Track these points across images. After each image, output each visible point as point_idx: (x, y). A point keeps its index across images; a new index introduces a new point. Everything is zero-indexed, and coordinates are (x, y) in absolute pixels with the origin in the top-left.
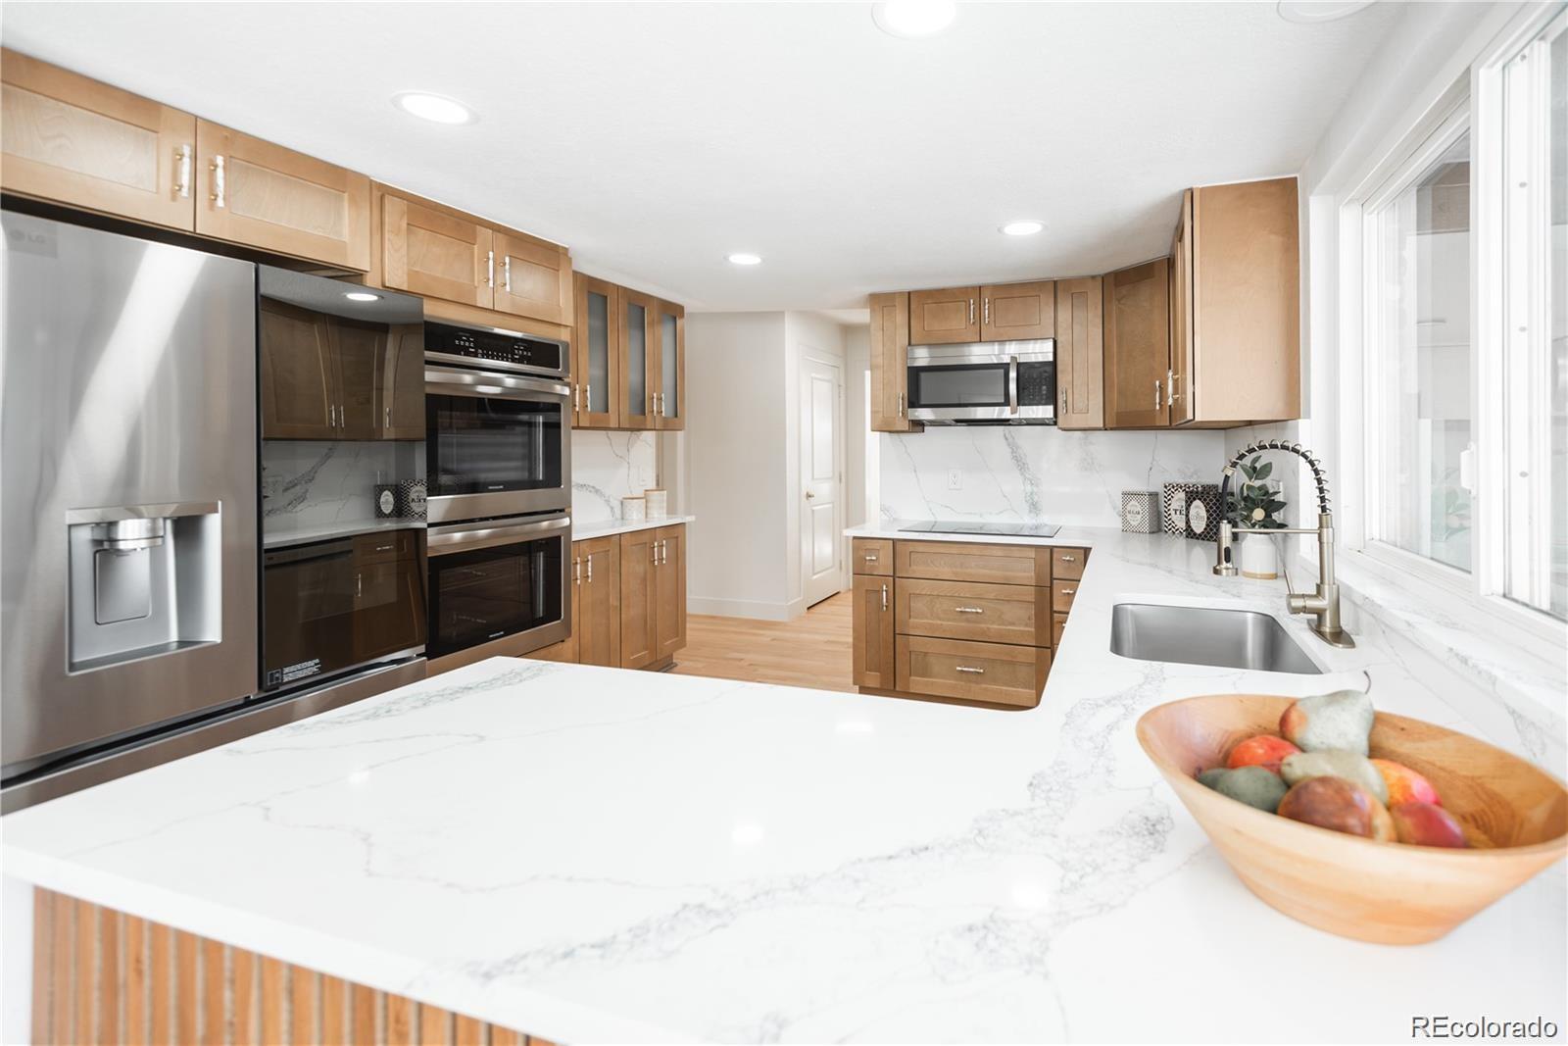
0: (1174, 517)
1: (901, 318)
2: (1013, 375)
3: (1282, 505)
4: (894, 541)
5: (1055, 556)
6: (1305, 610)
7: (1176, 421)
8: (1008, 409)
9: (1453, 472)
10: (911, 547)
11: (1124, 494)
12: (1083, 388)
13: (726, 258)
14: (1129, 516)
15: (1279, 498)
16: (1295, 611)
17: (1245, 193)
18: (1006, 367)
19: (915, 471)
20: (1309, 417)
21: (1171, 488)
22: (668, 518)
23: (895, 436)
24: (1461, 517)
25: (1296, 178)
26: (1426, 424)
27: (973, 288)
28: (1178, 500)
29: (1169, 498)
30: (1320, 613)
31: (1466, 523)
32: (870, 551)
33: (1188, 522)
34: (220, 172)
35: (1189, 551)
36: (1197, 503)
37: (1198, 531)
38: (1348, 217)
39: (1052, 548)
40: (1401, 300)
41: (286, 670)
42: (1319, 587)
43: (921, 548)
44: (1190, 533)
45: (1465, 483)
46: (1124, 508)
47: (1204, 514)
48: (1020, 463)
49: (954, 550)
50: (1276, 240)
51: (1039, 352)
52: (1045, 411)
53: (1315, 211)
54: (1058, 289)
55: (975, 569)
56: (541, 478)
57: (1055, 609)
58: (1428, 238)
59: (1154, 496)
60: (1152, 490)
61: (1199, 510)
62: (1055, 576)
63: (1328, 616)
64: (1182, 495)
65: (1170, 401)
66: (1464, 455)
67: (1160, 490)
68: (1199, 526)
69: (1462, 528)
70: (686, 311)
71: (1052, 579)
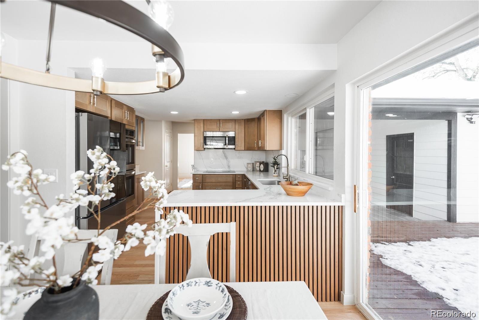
0: (257, 168)
1: (202, 125)
2: (227, 139)
3: (279, 164)
4: (203, 174)
5: (236, 176)
6: (286, 178)
7: (261, 149)
8: (226, 146)
9: (303, 158)
10: (206, 176)
11: (247, 163)
12: (240, 142)
13: (170, 112)
14: (248, 168)
15: (278, 163)
16: (284, 179)
17: (274, 112)
18: (225, 137)
19: (203, 159)
20: (283, 150)
21: (256, 162)
22: (140, 172)
23: (198, 151)
24: (304, 165)
25: (282, 110)
26: (300, 151)
27: (218, 119)
28: (258, 164)
29: (256, 164)
30: (287, 179)
31: (304, 166)
32: (197, 177)
33: (260, 168)
34: (95, 99)
35: (260, 174)
36: (262, 165)
37: (262, 170)
38: (290, 118)
39: (236, 174)
40: (297, 132)
41: (113, 200)
42: (287, 175)
43: (208, 176)
44: (260, 171)
45: (305, 160)
46: (247, 166)
47: (263, 167)
48: (226, 157)
49: (216, 176)
50: (279, 120)
51: (231, 134)
52: (233, 147)
53: (285, 116)
54: (235, 121)
55: (220, 179)
56: (130, 161)
57: (236, 186)
58: (300, 120)
59: (253, 164)
60: (253, 162)
61: (262, 166)
62: (236, 180)
63: (288, 179)
64: (259, 164)
65: (260, 146)
66: (305, 156)
67: (254, 162)
68: (262, 169)
69: (304, 167)
70: (145, 119)
71: (236, 181)
